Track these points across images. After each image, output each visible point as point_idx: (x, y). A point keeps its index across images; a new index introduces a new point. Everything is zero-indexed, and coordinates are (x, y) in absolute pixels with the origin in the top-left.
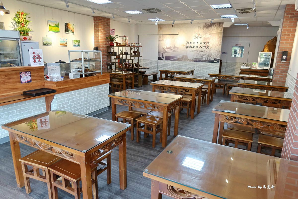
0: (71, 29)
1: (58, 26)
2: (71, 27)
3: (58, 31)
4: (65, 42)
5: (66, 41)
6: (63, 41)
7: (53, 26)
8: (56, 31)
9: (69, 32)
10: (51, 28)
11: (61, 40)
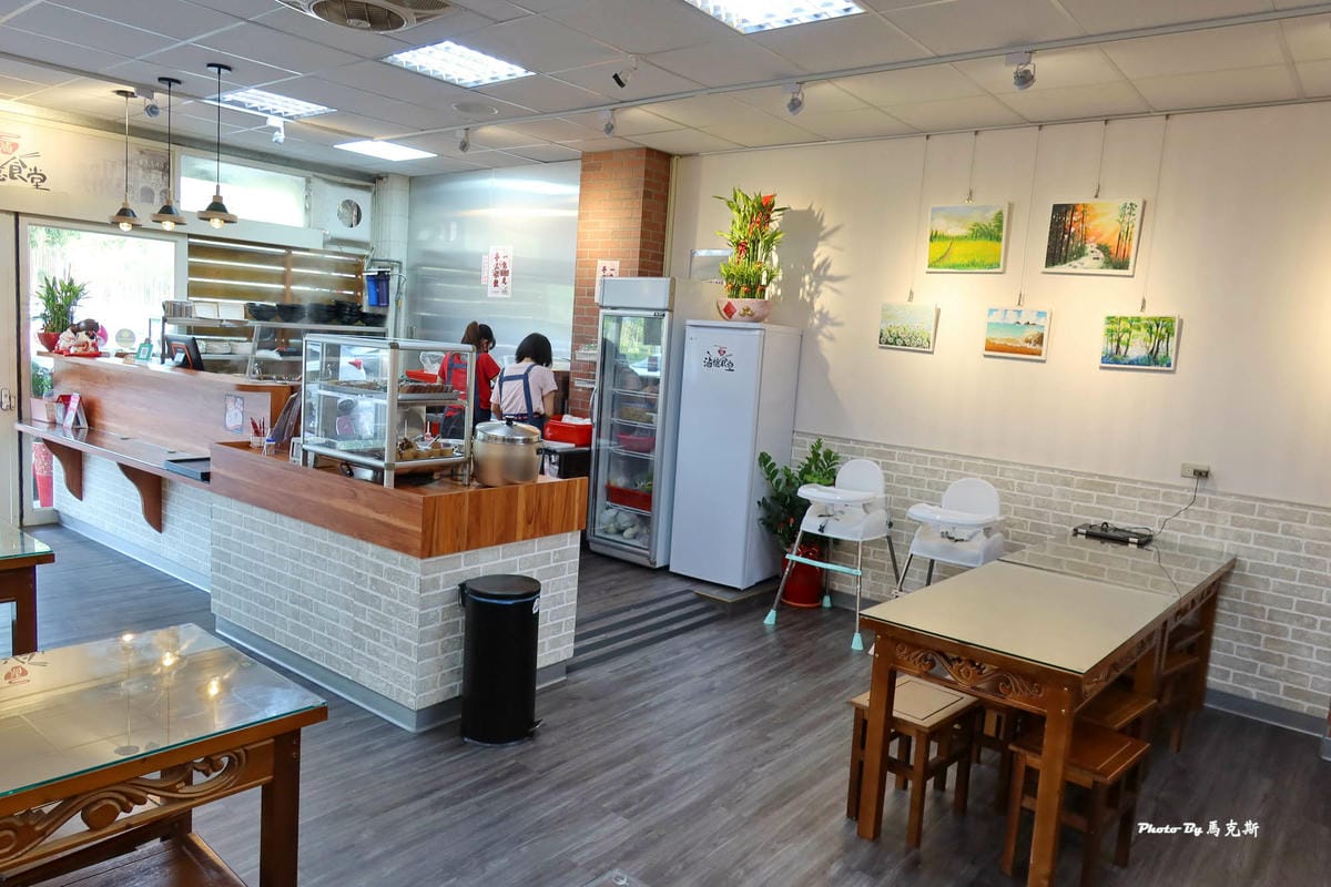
0: (1102, 240)
1: (992, 233)
2: (1104, 222)
3: (992, 266)
4: (1031, 333)
5: (1041, 322)
6: (1013, 321)
7: (959, 238)
8: (973, 264)
9: (1083, 259)
10: (941, 247)
11: (996, 318)
